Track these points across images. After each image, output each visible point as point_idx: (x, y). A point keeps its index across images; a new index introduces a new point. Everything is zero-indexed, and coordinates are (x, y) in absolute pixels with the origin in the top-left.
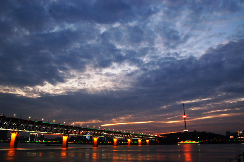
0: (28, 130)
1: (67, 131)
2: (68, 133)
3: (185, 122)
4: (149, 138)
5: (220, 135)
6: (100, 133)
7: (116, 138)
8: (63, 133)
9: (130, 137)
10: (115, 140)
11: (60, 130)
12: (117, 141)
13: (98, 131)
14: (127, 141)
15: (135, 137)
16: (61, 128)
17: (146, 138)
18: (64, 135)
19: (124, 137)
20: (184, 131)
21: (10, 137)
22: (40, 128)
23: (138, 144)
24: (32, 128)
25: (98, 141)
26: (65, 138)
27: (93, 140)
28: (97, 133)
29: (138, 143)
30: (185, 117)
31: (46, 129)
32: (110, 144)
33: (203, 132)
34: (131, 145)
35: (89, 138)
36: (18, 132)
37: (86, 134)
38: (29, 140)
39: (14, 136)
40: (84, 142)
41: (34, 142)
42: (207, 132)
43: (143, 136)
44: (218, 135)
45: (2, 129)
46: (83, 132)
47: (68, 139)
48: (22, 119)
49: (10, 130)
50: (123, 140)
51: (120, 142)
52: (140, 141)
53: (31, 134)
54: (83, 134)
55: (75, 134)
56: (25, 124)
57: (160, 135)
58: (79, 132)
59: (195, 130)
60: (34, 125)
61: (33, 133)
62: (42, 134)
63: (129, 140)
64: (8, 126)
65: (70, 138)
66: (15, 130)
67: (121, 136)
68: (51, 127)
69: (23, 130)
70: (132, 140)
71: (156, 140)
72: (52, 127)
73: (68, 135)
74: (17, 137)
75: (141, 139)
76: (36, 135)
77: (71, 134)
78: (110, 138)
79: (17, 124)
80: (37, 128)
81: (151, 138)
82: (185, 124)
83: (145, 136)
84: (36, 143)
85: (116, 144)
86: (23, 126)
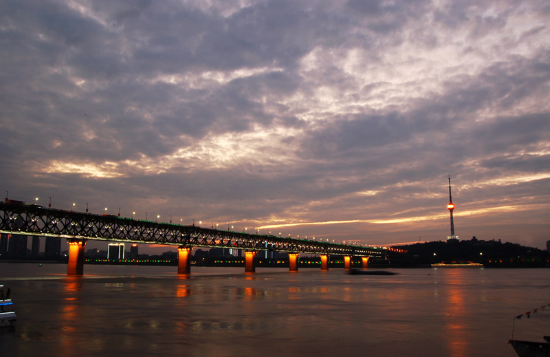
0: (103, 237)
1: (188, 238)
2: (189, 242)
3: (452, 217)
4: (369, 254)
5: (532, 249)
6: (260, 243)
7: (296, 253)
8: (178, 242)
9: (327, 251)
10: (293, 257)
11: (172, 236)
12: (297, 258)
13: (255, 237)
14: (319, 259)
15: (336, 252)
16: (174, 231)
17: (362, 254)
18: (181, 247)
19: (313, 251)
20: (449, 238)
21: (67, 252)
22: (128, 232)
23: (343, 265)
24: (111, 231)
25: (254, 258)
26: (183, 253)
27: (244, 258)
28: (254, 243)
29: (344, 263)
30: (451, 206)
31: (141, 233)
32: (281, 266)
33: (493, 242)
35: (236, 253)
36: (84, 241)
37: (229, 244)
38: (106, 258)
39: (74, 248)
40: (224, 262)
41: (117, 263)
42: (503, 242)
43: (354, 248)
44: (528, 248)
45: (50, 235)
46: (222, 241)
47: (189, 255)
49: (66, 236)
50: (309, 256)
51: (304, 263)
52: (347, 259)
53: (112, 244)
54: (222, 244)
55: (206, 244)
56: (98, 224)
57: (394, 247)
58: (213, 240)
59: (474, 237)
60: (116, 225)
61: (115, 242)
62: (135, 245)
63: (324, 258)
64: (60, 229)
65: (193, 254)
66: (77, 237)
67: (306, 250)
68: (151, 229)
69: (94, 236)
70: (330, 258)
71: (383, 257)
72: (153, 229)
73: (190, 247)
74: (81, 252)
75: (350, 256)
76: (122, 246)
77: (196, 244)
78: (283, 254)
79: (79, 224)
80: (122, 232)
81: (372, 254)
82: (452, 223)
83: (361, 248)
84: (122, 263)
85: (295, 265)
86: (92, 227)
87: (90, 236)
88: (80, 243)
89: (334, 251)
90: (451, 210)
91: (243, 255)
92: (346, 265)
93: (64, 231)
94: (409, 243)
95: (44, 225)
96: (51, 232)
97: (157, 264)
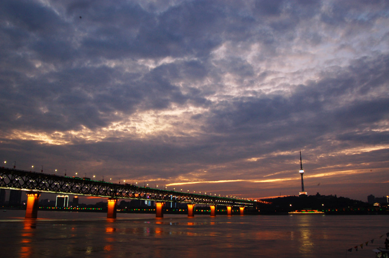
0: (53, 191)
1: (115, 192)
2: (116, 195)
4: (245, 205)
5: (358, 201)
6: (167, 196)
7: (192, 204)
8: (108, 195)
9: (215, 203)
10: (190, 207)
11: (104, 191)
12: (194, 208)
13: (163, 192)
14: (209, 208)
15: (221, 203)
16: (105, 187)
17: (240, 205)
18: (110, 199)
19: (205, 202)
20: (300, 194)
21: (26, 201)
22: (72, 187)
23: (226, 213)
24: (59, 187)
25: (163, 207)
26: (111, 203)
27: (155, 207)
28: (162, 196)
29: (227, 211)
30: (302, 171)
31: (81, 188)
32: (182, 213)
33: (330, 196)
34: (215, 216)
35: (149, 204)
36: (38, 193)
37: (145, 197)
38: (55, 207)
39: (31, 198)
40: (141, 210)
41: (63, 210)
42: (338, 197)
43: (234, 200)
44: (355, 201)
45: (14, 189)
46: (139, 195)
47: (116, 205)
48: (43, 172)
49: (25, 190)
50: (202, 206)
51: (198, 211)
52: (229, 208)
53: (59, 196)
54: (139, 197)
55: (128, 197)
56: (49, 181)
57: (262, 200)
58: (134, 194)
59: (318, 193)
60: (63, 182)
61: (61, 194)
62: (76, 197)
63: (213, 207)
64: (22, 185)
65: (119, 204)
66: (34, 190)
67: (200, 201)
68: (89, 185)
69: (46, 190)
70: (217, 208)
71: (254, 207)
72: (90, 185)
73: (117, 199)
74: (36, 201)
75: (231, 207)
76: (67, 198)
77: (121, 196)
78: (183, 204)
79: (36, 181)
80: (67, 187)
81: (247, 205)
82: (302, 183)
83: (239, 201)
84: (66, 210)
85: (192, 213)
86: (45, 183)
87: (43, 190)
88: (36, 195)
89: (220, 203)
90: (302, 174)
91: (154, 205)
92: (228, 213)
93: (24, 186)
94: (272, 197)
95: (9, 181)
96: (15, 187)
97: (92, 211)
